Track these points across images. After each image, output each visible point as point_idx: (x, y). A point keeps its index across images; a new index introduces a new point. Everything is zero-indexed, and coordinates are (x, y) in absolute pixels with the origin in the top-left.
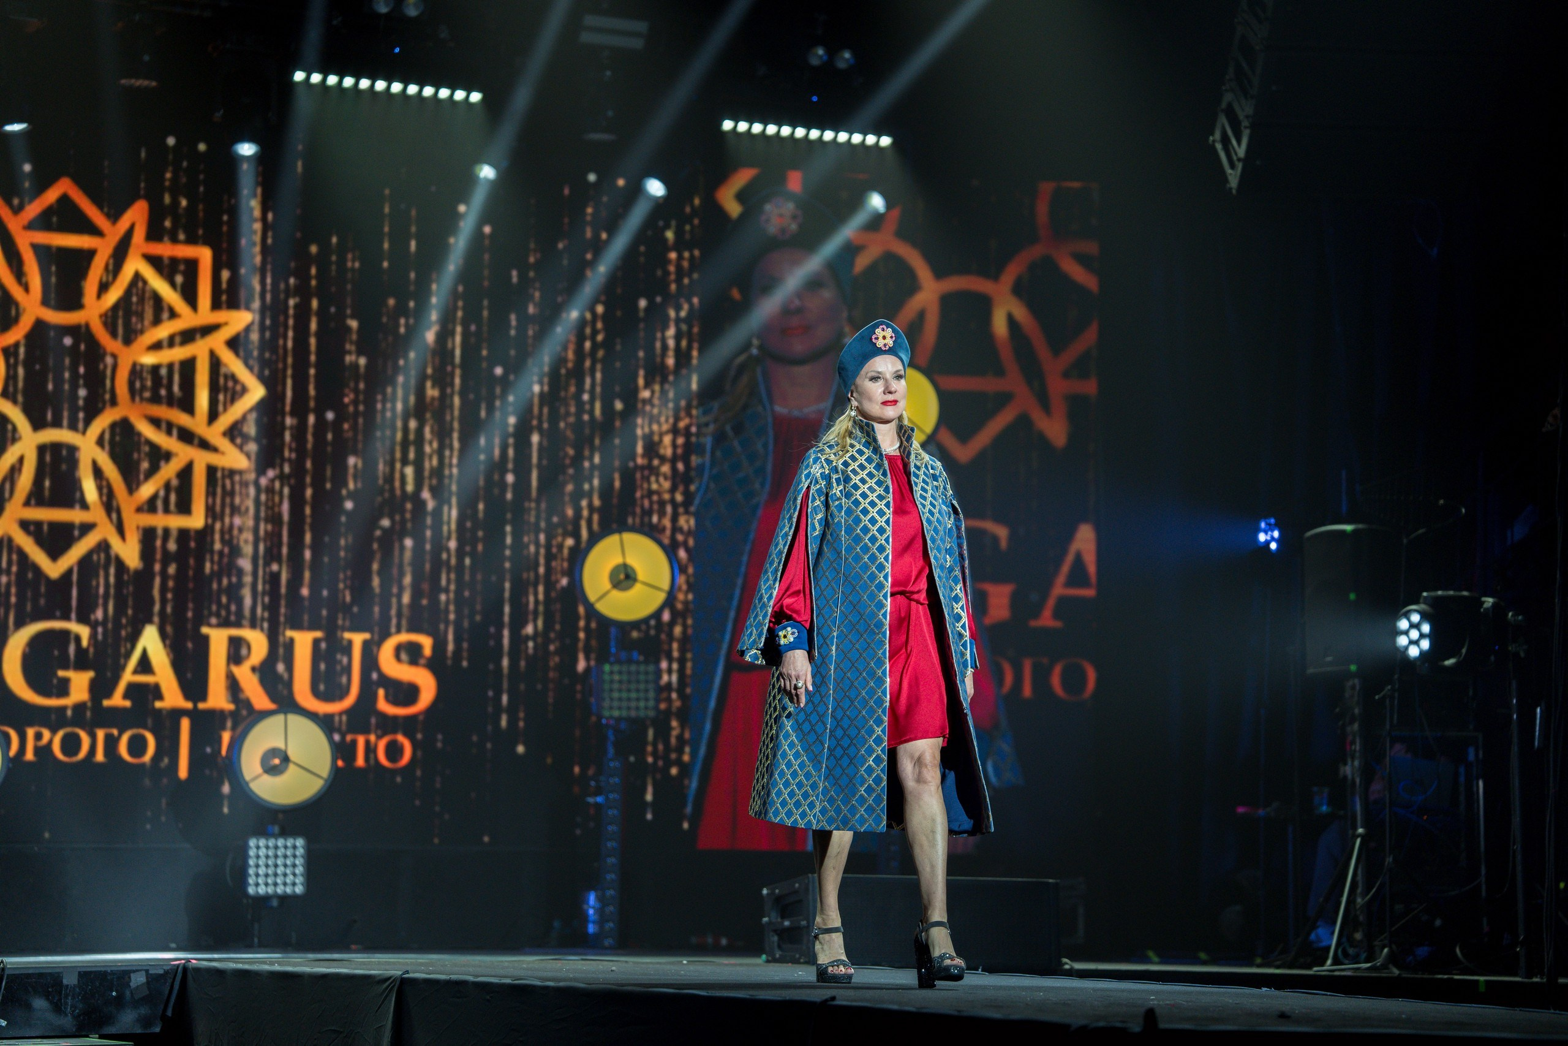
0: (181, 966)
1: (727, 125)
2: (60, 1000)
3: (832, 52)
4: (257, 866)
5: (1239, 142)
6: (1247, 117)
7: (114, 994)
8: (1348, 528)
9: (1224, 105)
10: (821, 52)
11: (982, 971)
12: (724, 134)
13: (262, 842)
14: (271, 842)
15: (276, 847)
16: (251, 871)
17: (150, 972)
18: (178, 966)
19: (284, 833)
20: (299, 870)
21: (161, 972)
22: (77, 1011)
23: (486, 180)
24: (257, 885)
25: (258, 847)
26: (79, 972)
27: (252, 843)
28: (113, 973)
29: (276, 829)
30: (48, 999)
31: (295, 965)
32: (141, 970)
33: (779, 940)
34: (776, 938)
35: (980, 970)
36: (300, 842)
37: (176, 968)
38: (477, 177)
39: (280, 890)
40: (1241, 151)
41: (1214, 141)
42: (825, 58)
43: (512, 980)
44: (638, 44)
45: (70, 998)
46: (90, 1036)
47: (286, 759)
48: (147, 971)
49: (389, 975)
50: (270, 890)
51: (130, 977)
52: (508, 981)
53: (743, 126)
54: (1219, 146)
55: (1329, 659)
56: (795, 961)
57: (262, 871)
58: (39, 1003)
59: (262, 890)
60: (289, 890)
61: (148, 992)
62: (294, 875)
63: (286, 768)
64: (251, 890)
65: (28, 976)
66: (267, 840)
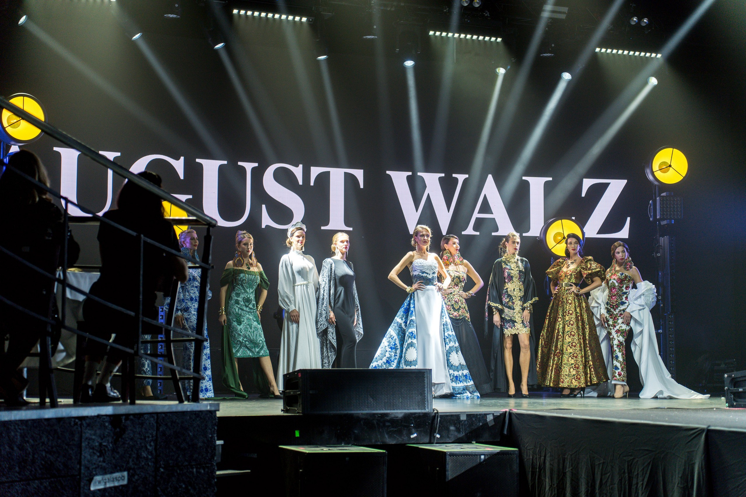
1: (598, 50)
2: (460, 426)
7: (481, 424)
10: (635, 19)
12: (596, 53)
17: (495, 414)
18: (506, 412)
21: (499, 414)
22: (467, 431)
26: (467, 415)
28: (480, 415)
30: (455, 426)
32: (491, 415)
33: (734, 397)
34: (732, 396)
38: (498, 73)
42: (637, 22)
44: (564, 17)
45: (464, 426)
46: (472, 442)
48: (493, 414)
51: (486, 417)
53: (603, 50)
58: (452, 428)
61: (494, 423)
65: (447, 416)
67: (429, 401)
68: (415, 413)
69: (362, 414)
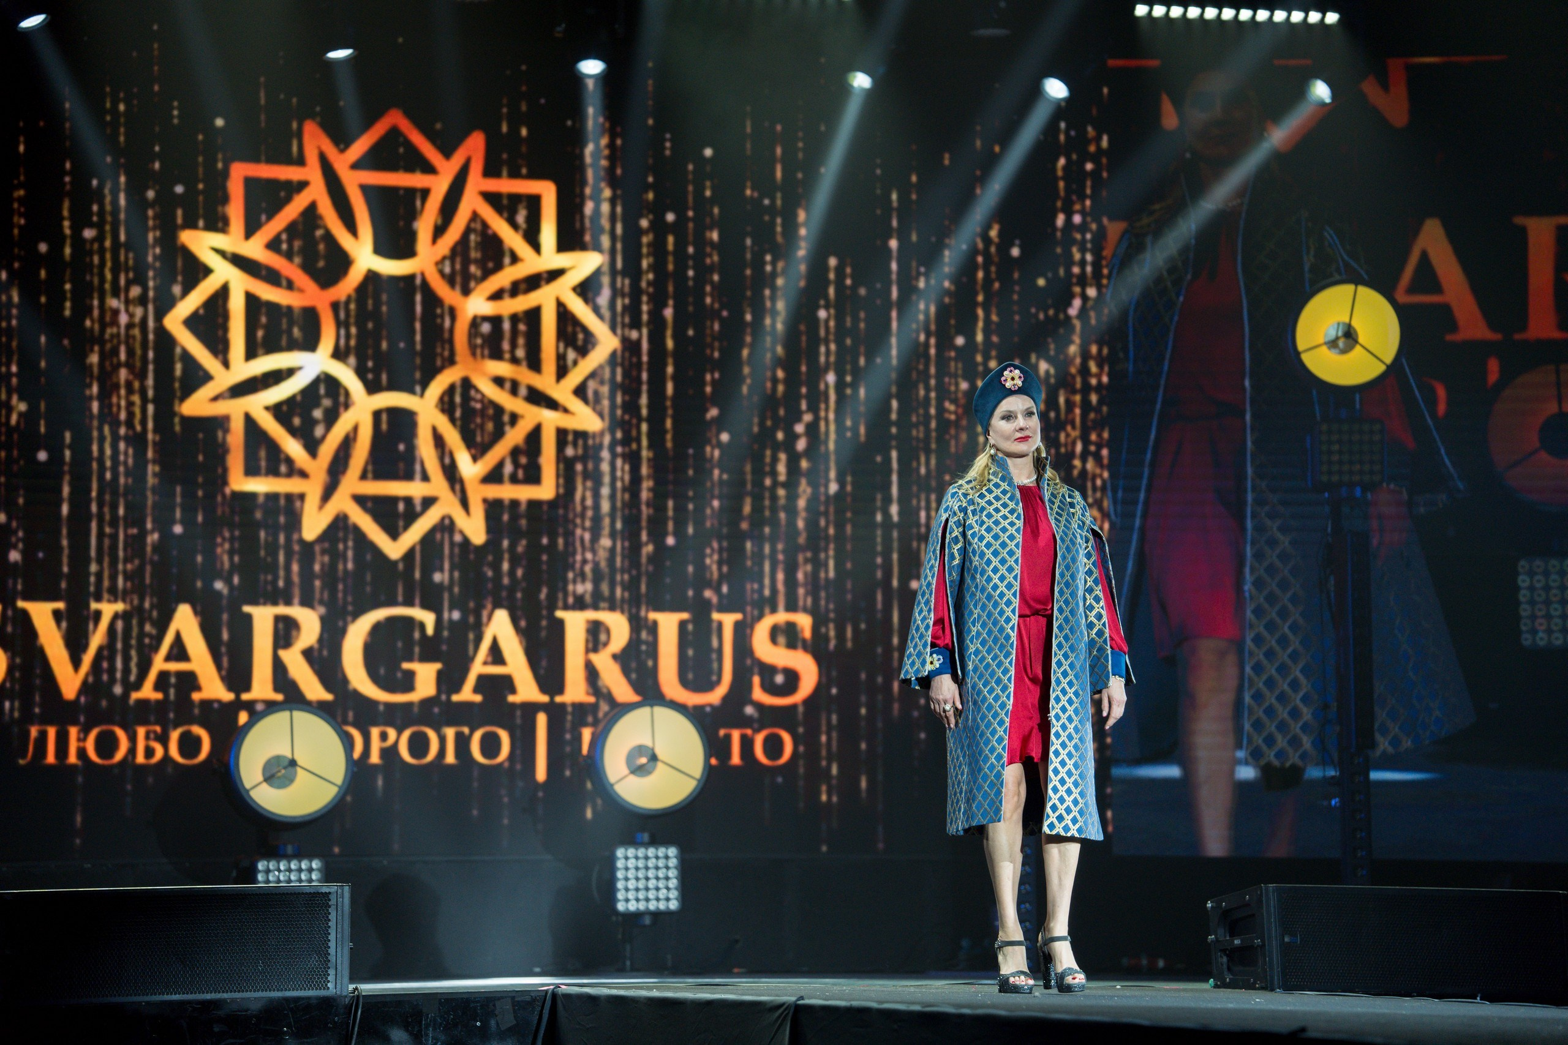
0: (550, 992)
1: (1141, 10)
2: (420, 1031)
4: (627, 879)
7: (478, 1024)
11: (1481, 1000)
12: (1137, 21)
13: (631, 852)
14: (641, 852)
15: (647, 858)
16: (620, 885)
17: (517, 999)
18: (547, 991)
19: (654, 842)
20: (673, 883)
21: (528, 999)
22: (439, 1043)
23: (861, 89)
24: (627, 900)
25: (627, 858)
26: (441, 1001)
27: (620, 852)
28: (476, 1000)
29: (646, 837)
30: (407, 1030)
31: (676, 989)
32: (506, 997)
33: (1228, 961)
34: (1225, 959)
35: (1478, 998)
36: (672, 851)
37: (544, 994)
38: (852, 86)
39: (652, 906)
43: (923, 1007)
45: (431, 1029)
47: (654, 758)
48: (513, 998)
49: (782, 1002)
50: (642, 906)
51: (494, 1005)
52: (917, 1008)
53: (1159, 11)
56: (1251, 987)
57: (632, 884)
58: (398, 1035)
59: (632, 906)
60: (662, 906)
61: (515, 1022)
62: (668, 889)
63: (654, 768)
64: (621, 907)
65: (385, 1004)
66: (637, 849)
67: (339, 967)
68: (297, 999)
69: (148, 1003)
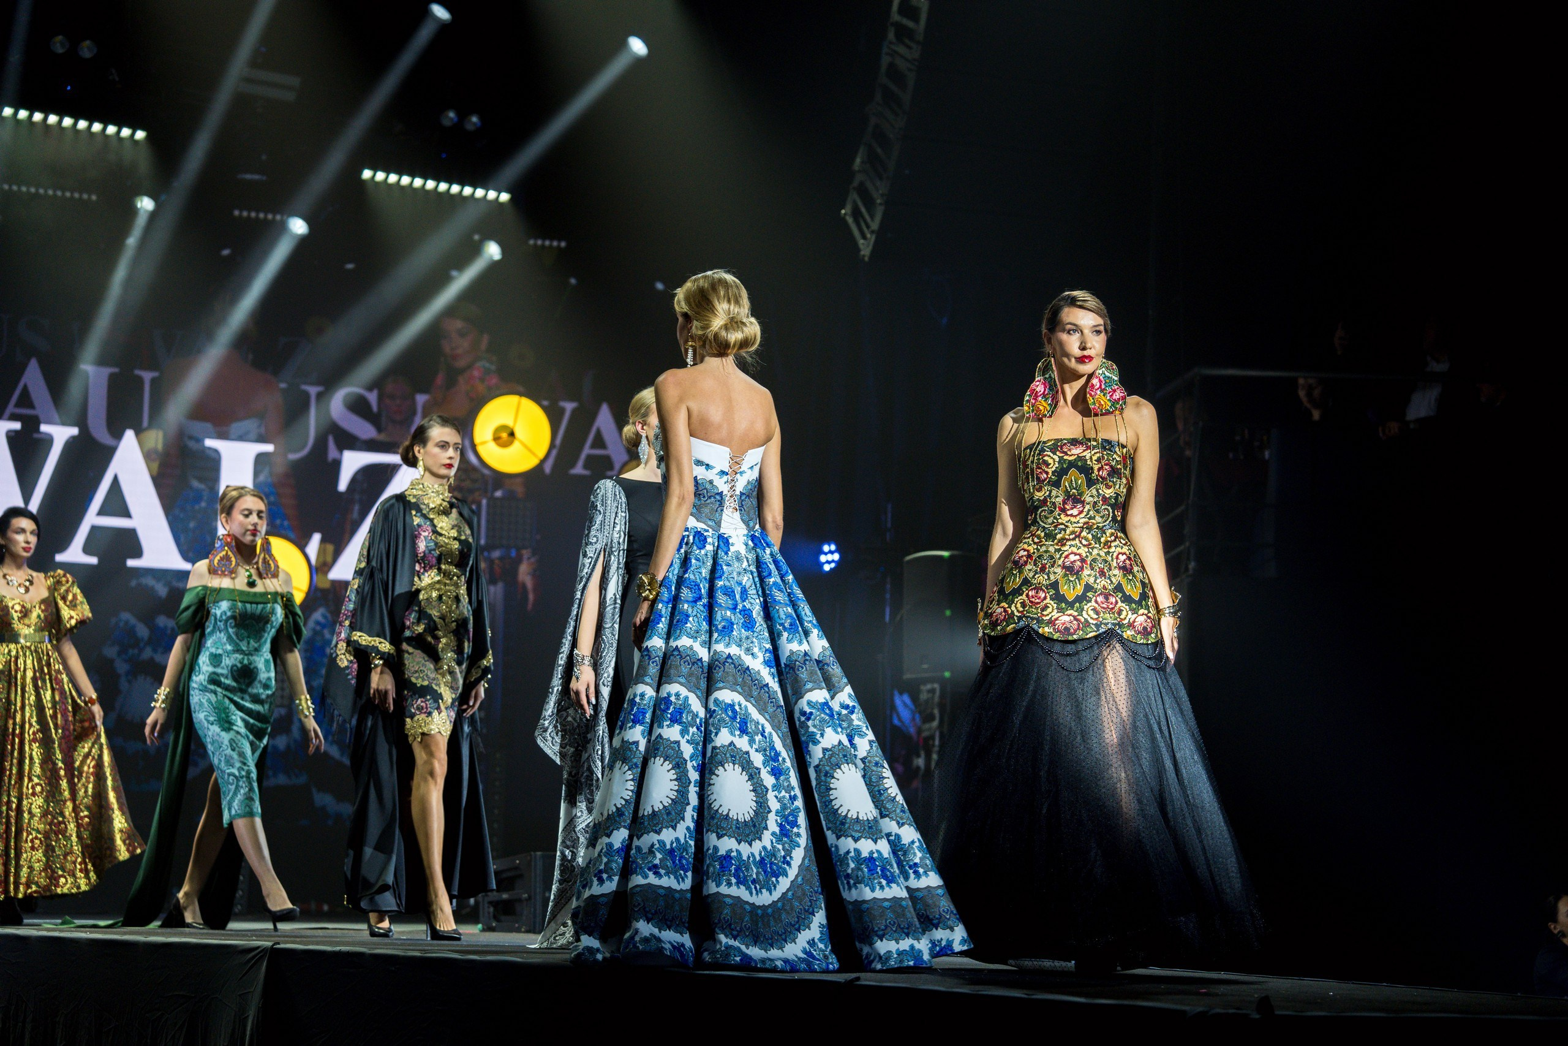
1: (367, 174)
3: (463, 116)
5: (872, 217)
6: (882, 195)
8: (946, 554)
9: (856, 183)
10: (452, 114)
12: (364, 182)
23: (146, 211)
33: (495, 911)
34: (492, 909)
38: (136, 207)
40: (875, 225)
41: (845, 214)
42: (456, 119)
44: (290, 96)
49: (255, 946)
53: (380, 176)
54: (850, 220)
55: (925, 666)
